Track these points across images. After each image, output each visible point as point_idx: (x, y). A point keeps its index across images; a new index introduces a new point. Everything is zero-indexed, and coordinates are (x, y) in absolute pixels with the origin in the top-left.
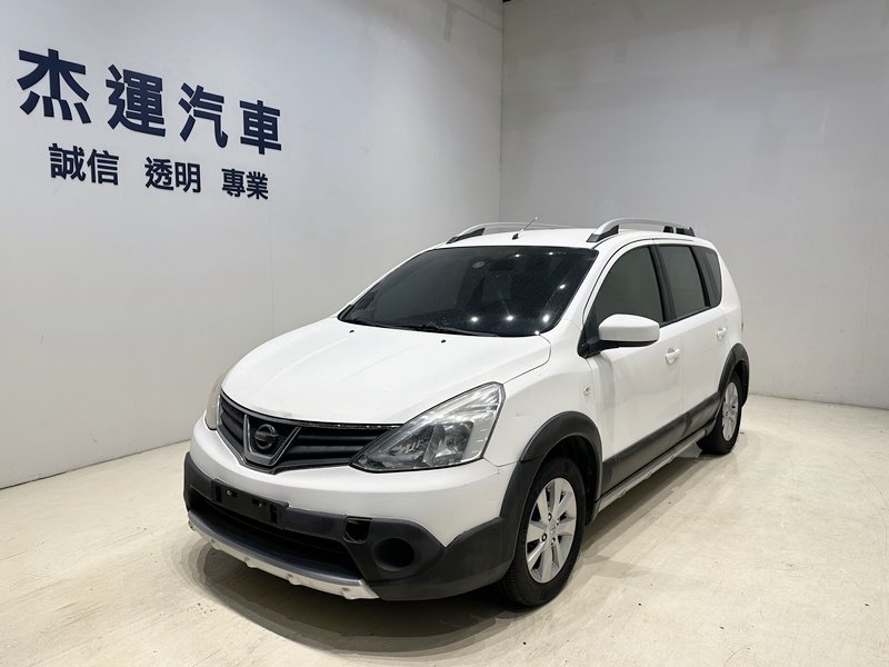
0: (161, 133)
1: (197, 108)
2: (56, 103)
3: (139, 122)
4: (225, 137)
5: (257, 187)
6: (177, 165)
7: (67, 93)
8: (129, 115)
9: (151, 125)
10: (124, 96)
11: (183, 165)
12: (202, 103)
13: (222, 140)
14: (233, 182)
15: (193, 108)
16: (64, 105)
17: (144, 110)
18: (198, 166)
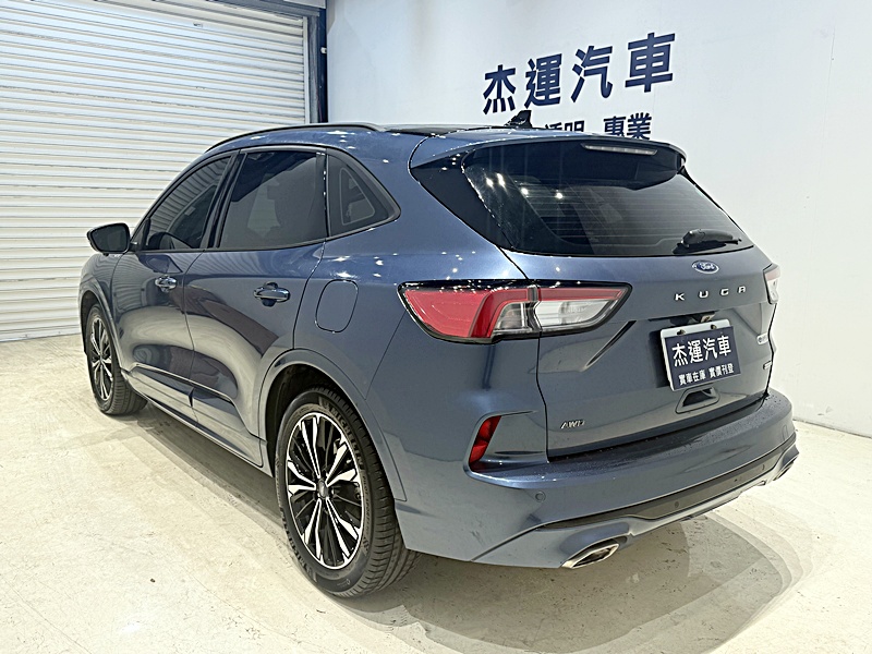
0: (557, 101)
1: (587, 68)
2: (499, 101)
3: (543, 98)
4: (610, 85)
5: (639, 129)
6: (567, 125)
7: (506, 93)
8: (538, 94)
9: (551, 97)
10: (535, 81)
11: (571, 124)
12: (594, 60)
13: (606, 90)
14: (614, 130)
15: (584, 69)
16: (503, 101)
17: (548, 85)
18: (582, 123)
